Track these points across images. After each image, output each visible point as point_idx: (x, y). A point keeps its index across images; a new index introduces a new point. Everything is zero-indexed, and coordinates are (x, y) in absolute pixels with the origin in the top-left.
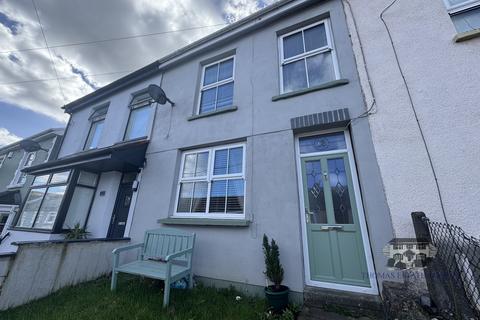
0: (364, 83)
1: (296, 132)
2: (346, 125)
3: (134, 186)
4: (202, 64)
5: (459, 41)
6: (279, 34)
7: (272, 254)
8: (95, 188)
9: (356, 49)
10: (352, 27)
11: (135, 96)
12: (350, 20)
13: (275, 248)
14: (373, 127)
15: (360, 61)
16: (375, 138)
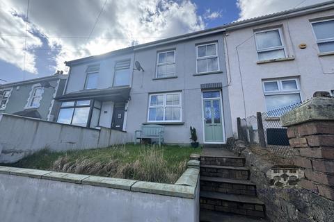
0: (228, 74)
1: (202, 89)
2: (221, 89)
3: (126, 109)
4: (158, 52)
5: (258, 64)
6: (196, 45)
7: (193, 132)
8: (100, 109)
9: (227, 59)
10: (226, 49)
11: (117, 62)
12: (225, 46)
13: (194, 130)
14: (229, 91)
15: (227, 65)
16: (229, 95)
